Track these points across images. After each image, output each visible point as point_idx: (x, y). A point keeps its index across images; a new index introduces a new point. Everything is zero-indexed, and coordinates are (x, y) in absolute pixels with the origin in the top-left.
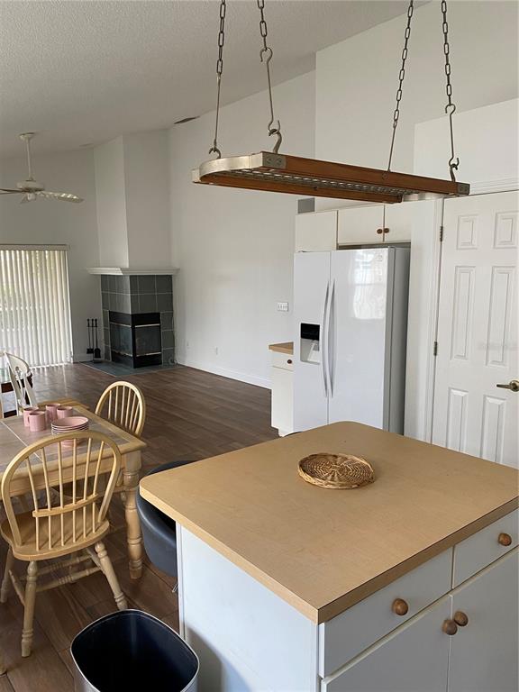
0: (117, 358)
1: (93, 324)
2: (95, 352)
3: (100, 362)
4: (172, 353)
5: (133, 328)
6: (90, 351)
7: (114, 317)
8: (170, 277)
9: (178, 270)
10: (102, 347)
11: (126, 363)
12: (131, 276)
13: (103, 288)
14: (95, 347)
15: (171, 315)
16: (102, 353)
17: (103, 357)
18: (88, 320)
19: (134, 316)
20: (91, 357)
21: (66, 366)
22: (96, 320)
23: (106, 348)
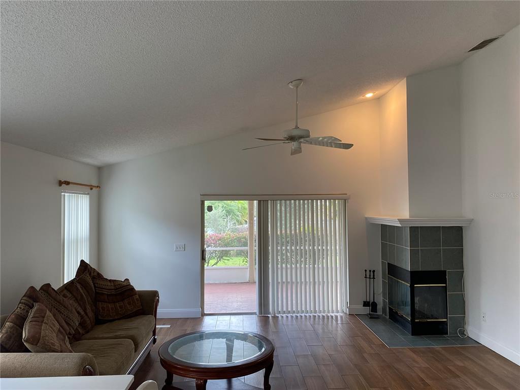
0: (394, 317)
1: (371, 275)
2: (371, 305)
3: (377, 317)
4: (461, 322)
5: (412, 288)
6: (366, 304)
7: (393, 270)
8: (460, 229)
9: (471, 221)
10: (380, 300)
11: (404, 326)
12: (411, 228)
13: (383, 237)
14: (372, 301)
15: (460, 276)
16: (380, 307)
17: (380, 312)
18: (366, 271)
19: (413, 273)
20: (367, 310)
21: (341, 317)
22: (374, 271)
23: (384, 302)
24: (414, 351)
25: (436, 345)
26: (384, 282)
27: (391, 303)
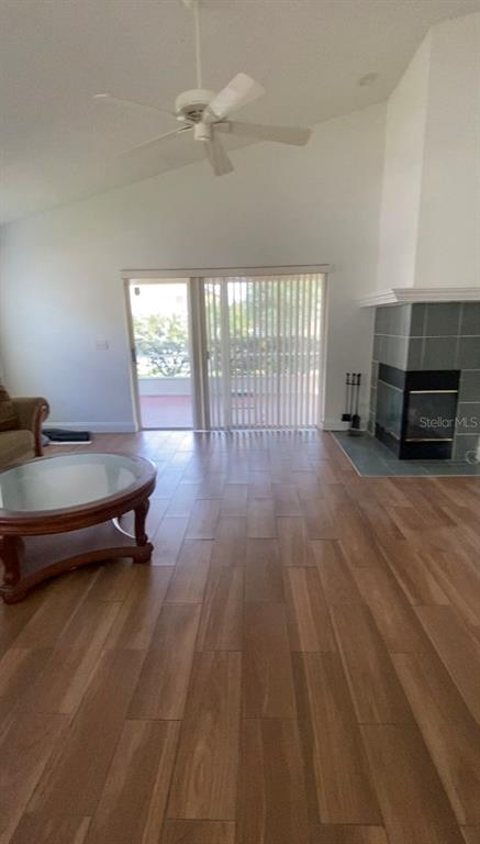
0: (381, 434)
1: (355, 380)
2: (352, 419)
3: (359, 435)
4: (472, 443)
5: (407, 396)
6: (346, 418)
7: (385, 374)
10: (366, 413)
11: (391, 448)
12: (414, 305)
14: (354, 413)
16: (364, 422)
17: (363, 429)
18: (348, 375)
19: (410, 374)
20: (346, 426)
21: (313, 433)
22: (359, 375)
23: (371, 414)
24: (394, 481)
25: (430, 474)
26: (372, 390)
27: (378, 416)
